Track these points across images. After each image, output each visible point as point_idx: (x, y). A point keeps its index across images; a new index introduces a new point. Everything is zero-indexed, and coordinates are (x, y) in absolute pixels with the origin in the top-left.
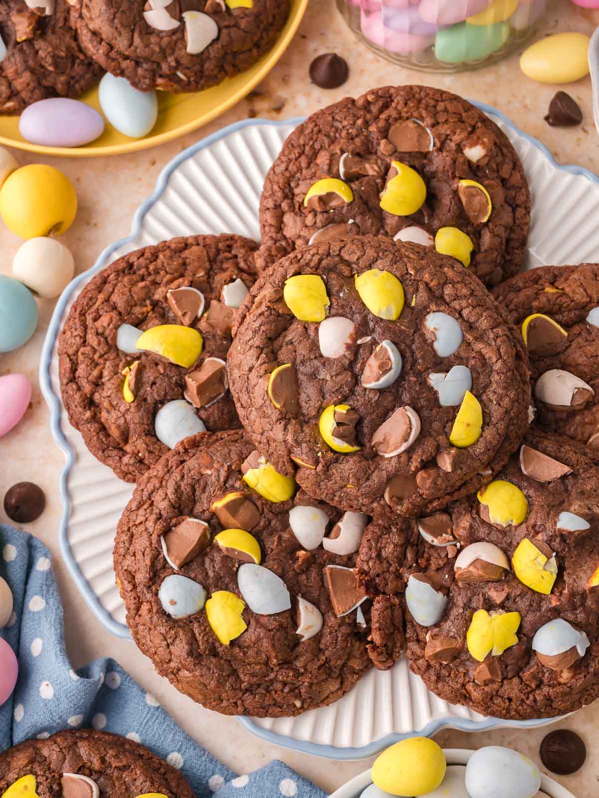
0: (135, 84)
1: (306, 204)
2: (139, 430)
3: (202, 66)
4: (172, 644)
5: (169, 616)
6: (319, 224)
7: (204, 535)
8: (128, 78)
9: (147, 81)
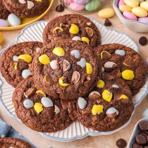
0: (16, 15)
1: (53, 33)
2: (18, 75)
3: (31, 12)
4: (26, 113)
5: (25, 108)
6: (56, 36)
7: (33, 91)
8: (15, 14)
9: (19, 14)
